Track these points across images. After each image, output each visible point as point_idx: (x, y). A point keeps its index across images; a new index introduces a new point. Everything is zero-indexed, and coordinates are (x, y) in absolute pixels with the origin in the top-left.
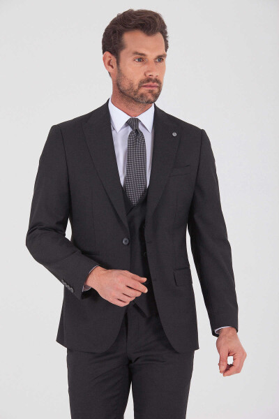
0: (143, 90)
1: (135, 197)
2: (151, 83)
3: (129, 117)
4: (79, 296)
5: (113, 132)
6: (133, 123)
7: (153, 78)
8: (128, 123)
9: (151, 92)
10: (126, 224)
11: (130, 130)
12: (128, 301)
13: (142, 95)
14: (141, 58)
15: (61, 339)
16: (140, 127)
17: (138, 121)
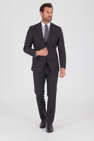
3: (45, 24)
5: (42, 28)
6: (46, 26)
7: (50, 16)
9: (50, 19)
11: (45, 27)
13: (48, 20)
14: (48, 12)
17: (47, 25)
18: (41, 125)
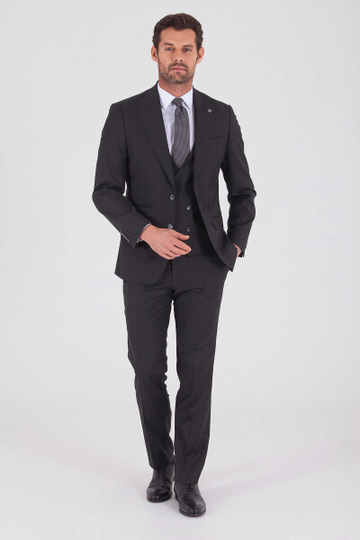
0: (172, 73)
1: (180, 161)
2: (176, 67)
3: (174, 98)
4: (134, 246)
6: (177, 102)
7: (179, 62)
8: (173, 103)
9: (178, 74)
10: (173, 183)
11: (175, 107)
12: (174, 256)
13: (171, 77)
14: (171, 49)
15: (118, 272)
16: (184, 105)
17: (181, 100)
18: (153, 490)
